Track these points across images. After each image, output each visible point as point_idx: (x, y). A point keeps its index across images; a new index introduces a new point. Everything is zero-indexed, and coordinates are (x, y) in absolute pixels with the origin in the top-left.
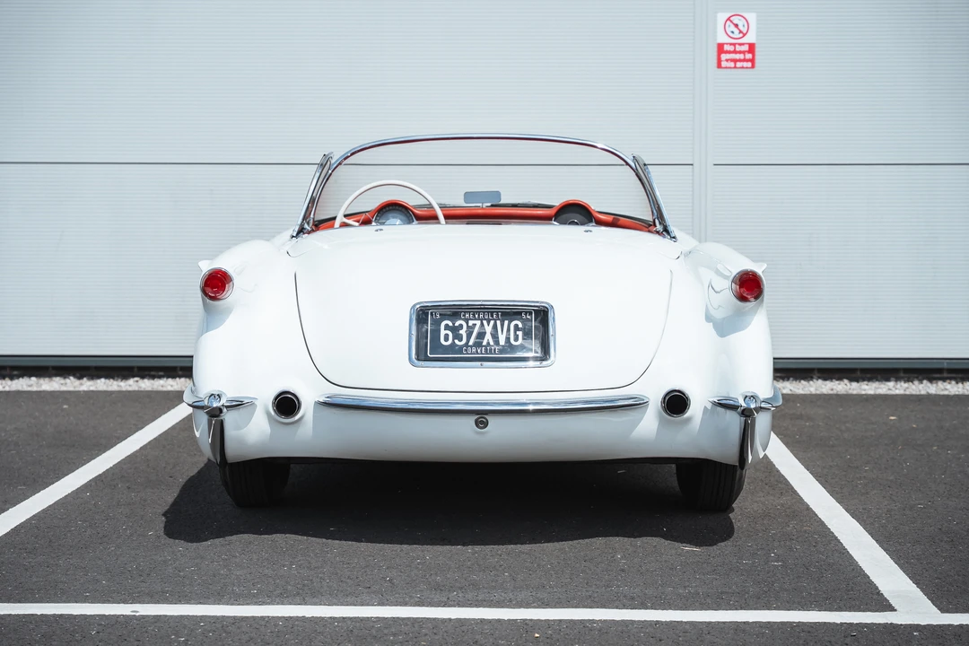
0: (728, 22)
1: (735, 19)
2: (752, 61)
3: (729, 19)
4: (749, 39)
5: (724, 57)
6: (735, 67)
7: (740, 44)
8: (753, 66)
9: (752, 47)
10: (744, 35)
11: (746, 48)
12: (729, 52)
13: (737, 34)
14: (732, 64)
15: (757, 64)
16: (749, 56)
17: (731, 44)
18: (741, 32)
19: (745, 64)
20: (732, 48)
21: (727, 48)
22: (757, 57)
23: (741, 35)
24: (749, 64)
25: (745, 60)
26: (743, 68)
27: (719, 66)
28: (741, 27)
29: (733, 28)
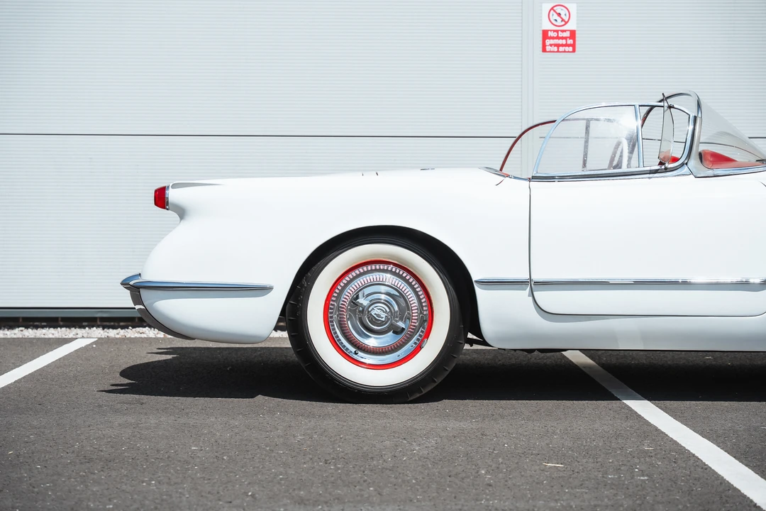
0: (552, 11)
1: (558, 10)
2: (573, 46)
3: (552, 9)
4: (570, 27)
5: (548, 42)
6: (558, 51)
7: (563, 31)
8: (574, 51)
9: (573, 34)
10: (566, 23)
11: (567, 34)
12: (553, 38)
13: (559, 22)
14: (556, 49)
15: (577, 49)
16: (570, 42)
17: (554, 31)
18: (563, 20)
19: (567, 49)
20: (555, 35)
21: (550, 34)
22: (577, 43)
23: (563, 23)
24: (571, 49)
25: (566, 45)
26: (565, 52)
27: (544, 50)
28: (563, 16)
29: (556, 17)
